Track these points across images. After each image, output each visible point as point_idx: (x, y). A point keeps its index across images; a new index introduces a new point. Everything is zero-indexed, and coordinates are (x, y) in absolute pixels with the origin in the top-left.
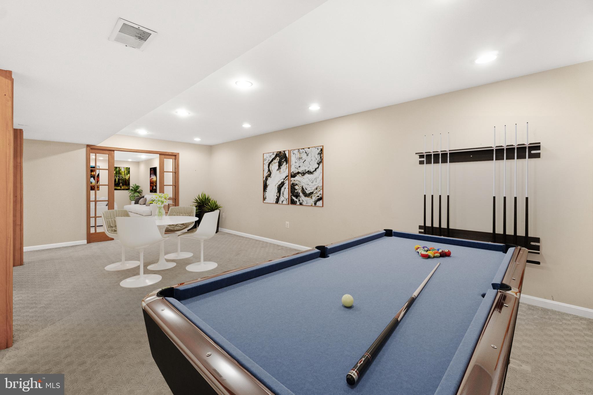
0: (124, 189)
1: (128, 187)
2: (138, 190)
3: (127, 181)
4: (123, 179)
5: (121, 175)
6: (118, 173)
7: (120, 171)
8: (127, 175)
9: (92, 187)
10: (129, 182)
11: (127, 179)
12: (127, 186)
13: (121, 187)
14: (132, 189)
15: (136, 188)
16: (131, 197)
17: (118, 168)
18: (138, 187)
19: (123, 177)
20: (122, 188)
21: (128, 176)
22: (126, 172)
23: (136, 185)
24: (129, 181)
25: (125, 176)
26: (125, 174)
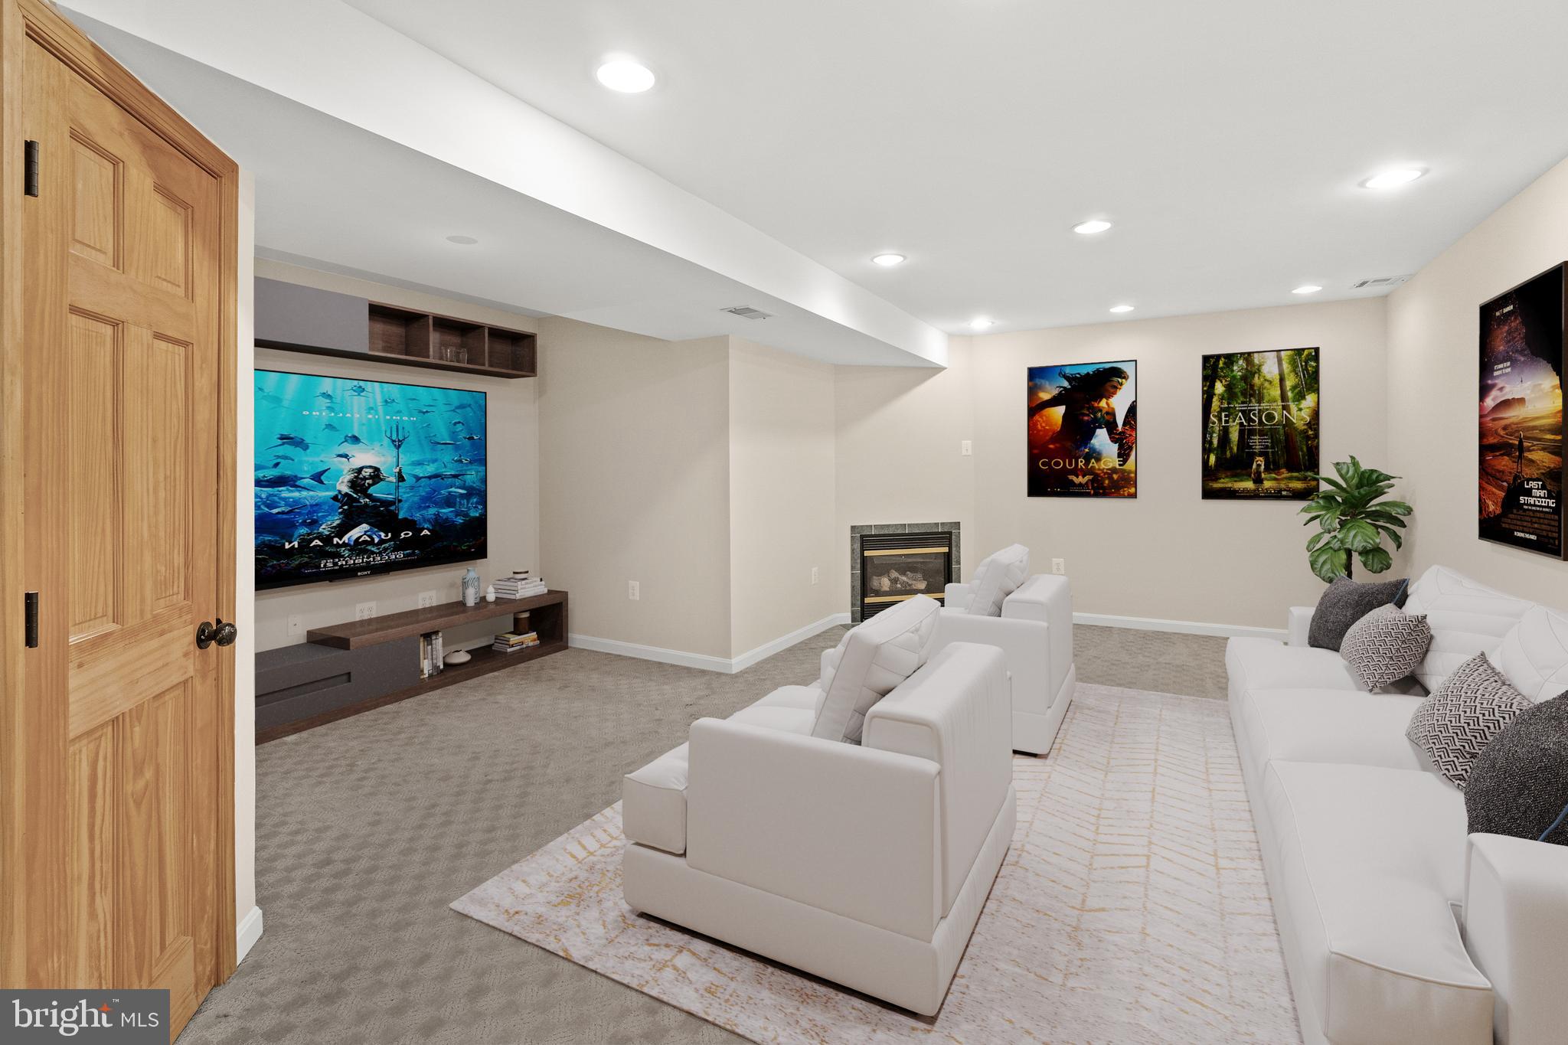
0: (1276, 496)
1: (1305, 479)
2: (1374, 504)
3: (1298, 439)
4: (1273, 433)
5: (1259, 402)
6: (1244, 393)
7: (1256, 381)
8: (1300, 397)
9: (1103, 479)
10: (1309, 449)
11: (1300, 425)
12: (1298, 470)
13: (1258, 481)
14: (1329, 498)
15: (1360, 486)
16: (1322, 550)
17: (1241, 362)
18: (1371, 483)
19: (1270, 417)
20: (1267, 484)
21: (1304, 404)
22: (1289, 383)
23: (1355, 462)
24: (1317, 436)
25: (1284, 408)
26: (1284, 397)
